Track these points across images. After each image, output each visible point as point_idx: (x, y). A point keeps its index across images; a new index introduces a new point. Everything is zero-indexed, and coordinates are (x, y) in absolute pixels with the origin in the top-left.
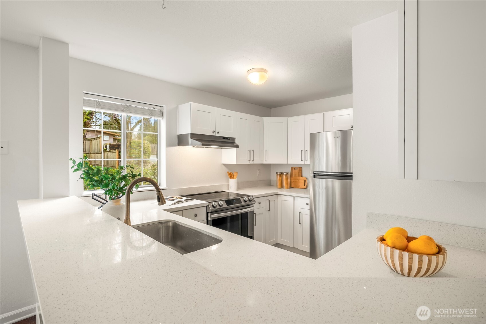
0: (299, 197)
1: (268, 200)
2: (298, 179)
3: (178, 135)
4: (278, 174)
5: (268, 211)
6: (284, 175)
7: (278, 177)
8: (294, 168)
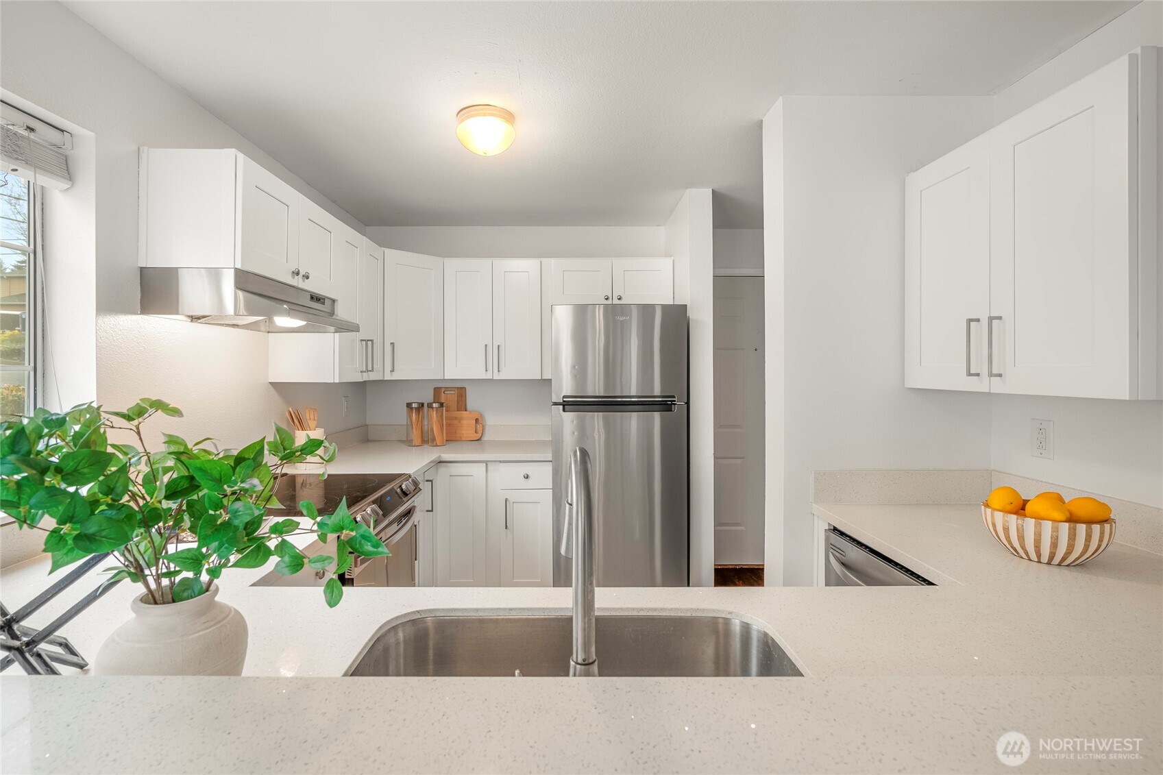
0: (500, 462)
1: (427, 481)
2: (456, 418)
3: (142, 268)
4: (412, 408)
5: (427, 511)
6: (433, 408)
7: (414, 414)
8: (443, 390)
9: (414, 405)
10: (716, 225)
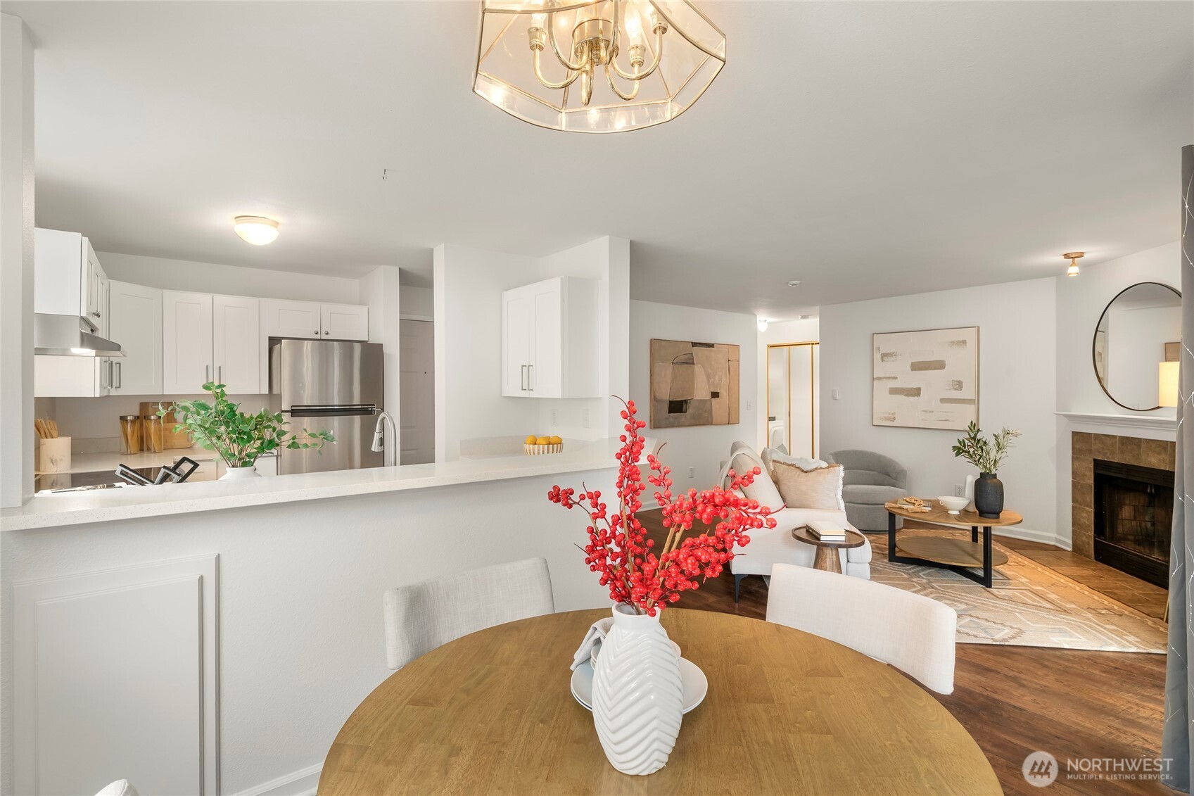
2: (166, 429)
6: (151, 420)
9: (129, 418)
10: (401, 284)
